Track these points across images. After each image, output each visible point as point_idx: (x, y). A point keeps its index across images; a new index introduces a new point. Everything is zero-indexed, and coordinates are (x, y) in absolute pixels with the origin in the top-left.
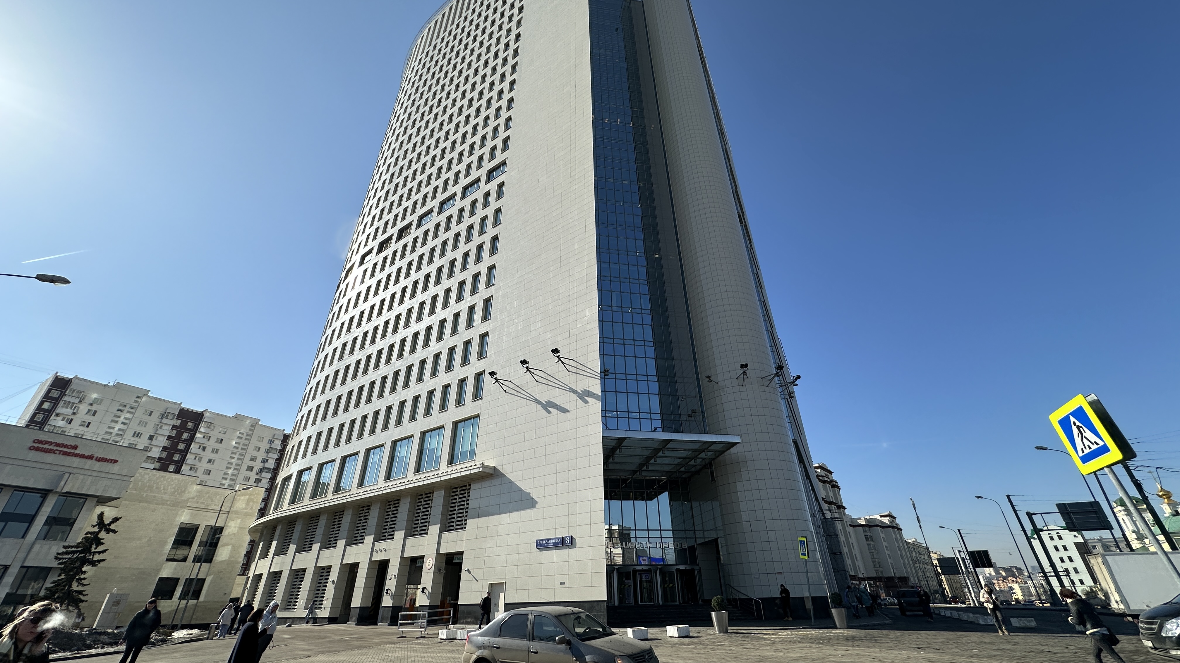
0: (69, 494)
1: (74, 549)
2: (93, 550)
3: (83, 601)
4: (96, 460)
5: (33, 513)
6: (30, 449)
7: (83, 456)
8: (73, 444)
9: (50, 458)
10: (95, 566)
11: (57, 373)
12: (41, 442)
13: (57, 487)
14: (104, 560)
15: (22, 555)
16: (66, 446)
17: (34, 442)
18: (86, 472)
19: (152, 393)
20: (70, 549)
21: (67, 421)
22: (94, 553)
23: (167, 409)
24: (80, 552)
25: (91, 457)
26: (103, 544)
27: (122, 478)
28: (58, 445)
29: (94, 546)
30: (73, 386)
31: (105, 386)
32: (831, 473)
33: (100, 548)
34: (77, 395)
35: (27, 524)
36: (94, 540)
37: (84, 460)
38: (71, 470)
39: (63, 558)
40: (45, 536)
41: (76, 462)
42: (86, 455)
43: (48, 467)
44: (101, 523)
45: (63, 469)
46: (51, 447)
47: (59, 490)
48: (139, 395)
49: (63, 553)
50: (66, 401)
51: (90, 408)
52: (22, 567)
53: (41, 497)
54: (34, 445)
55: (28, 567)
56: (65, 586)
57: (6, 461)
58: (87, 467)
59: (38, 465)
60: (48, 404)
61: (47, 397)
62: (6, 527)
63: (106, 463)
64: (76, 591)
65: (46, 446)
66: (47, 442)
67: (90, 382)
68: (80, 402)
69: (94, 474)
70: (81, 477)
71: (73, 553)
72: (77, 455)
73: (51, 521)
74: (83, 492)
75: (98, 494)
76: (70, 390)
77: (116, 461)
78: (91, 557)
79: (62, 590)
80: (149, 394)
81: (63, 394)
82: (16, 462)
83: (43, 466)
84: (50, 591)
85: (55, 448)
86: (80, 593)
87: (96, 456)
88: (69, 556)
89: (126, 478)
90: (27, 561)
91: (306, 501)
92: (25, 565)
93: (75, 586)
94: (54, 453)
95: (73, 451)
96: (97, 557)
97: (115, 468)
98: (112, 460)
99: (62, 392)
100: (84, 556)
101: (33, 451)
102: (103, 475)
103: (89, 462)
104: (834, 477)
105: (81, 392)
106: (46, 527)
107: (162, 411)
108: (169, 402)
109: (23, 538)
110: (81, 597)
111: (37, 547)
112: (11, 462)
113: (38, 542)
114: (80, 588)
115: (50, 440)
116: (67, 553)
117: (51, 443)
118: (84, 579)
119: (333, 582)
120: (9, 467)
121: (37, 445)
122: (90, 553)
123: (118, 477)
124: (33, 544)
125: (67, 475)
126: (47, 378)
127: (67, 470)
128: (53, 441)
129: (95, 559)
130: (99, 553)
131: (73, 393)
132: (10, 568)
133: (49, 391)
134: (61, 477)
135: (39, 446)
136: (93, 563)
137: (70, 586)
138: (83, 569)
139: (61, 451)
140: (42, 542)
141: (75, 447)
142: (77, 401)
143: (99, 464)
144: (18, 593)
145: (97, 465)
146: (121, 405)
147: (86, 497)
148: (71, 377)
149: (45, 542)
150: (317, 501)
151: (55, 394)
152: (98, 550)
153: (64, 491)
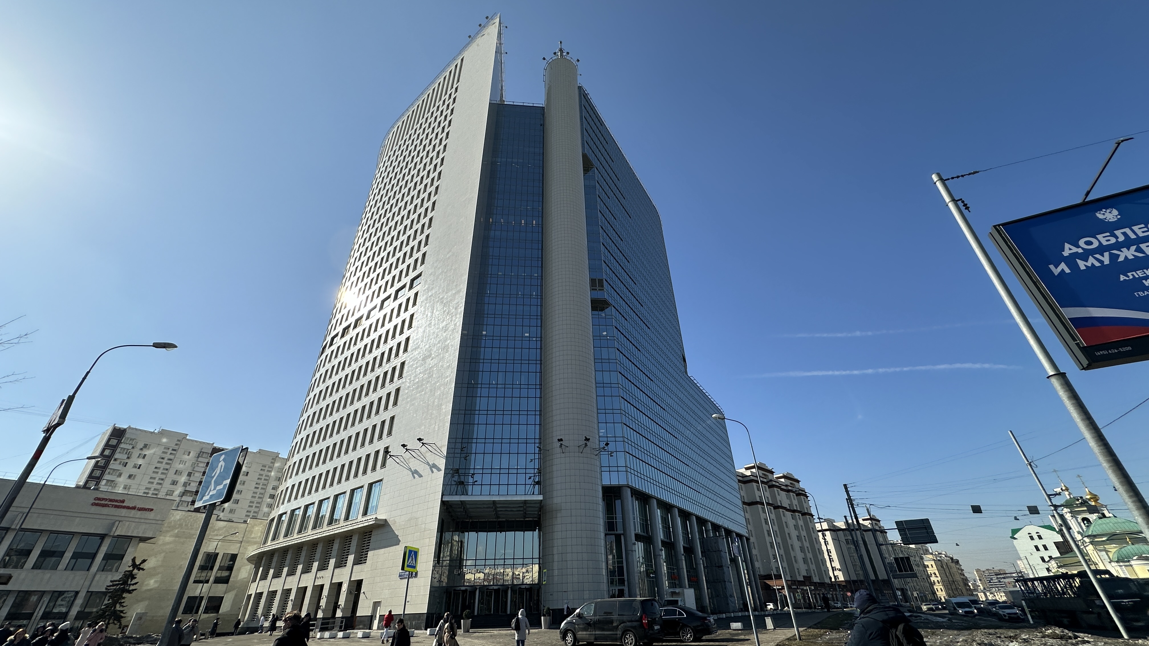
0: (119, 536)
1: (117, 583)
2: (129, 583)
3: (122, 617)
4: (138, 510)
5: (95, 552)
6: (92, 505)
7: (128, 508)
8: (121, 499)
9: (105, 511)
10: (131, 593)
11: (115, 424)
12: (99, 499)
13: (110, 532)
14: (135, 590)
15: (87, 583)
16: (117, 501)
17: (95, 499)
18: (131, 519)
19: (190, 436)
20: (115, 583)
21: (123, 465)
22: (130, 584)
23: (202, 449)
24: (121, 584)
25: (134, 508)
26: (136, 578)
27: (156, 522)
28: (111, 500)
29: (130, 580)
30: (127, 435)
31: (152, 433)
32: (798, 481)
33: (134, 581)
34: (130, 442)
35: (91, 560)
36: (129, 575)
37: (129, 510)
38: (120, 519)
39: (111, 589)
40: (103, 569)
41: (124, 512)
42: (131, 506)
43: (105, 517)
44: (134, 565)
45: (113, 518)
46: (106, 503)
47: (112, 534)
48: (179, 439)
49: (110, 586)
50: (122, 448)
51: (140, 452)
52: (88, 592)
53: (100, 539)
54: (95, 501)
55: (92, 592)
56: (111, 607)
57: (76, 515)
58: (131, 515)
59: (98, 516)
60: (109, 451)
61: (107, 445)
62: (77, 564)
63: (145, 512)
64: (119, 611)
65: (103, 502)
66: (103, 499)
67: (140, 430)
68: (133, 448)
69: (137, 520)
70: (127, 523)
71: (117, 585)
72: (124, 507)
73: (108, 557)
74: (129, 535)
75: (140, 535)
76: (125, 439)
77: (152, 510)
78: (128, 588)
79: (110, 610)
80: (188, 438)
81: (119, 442)
82: (83, 515)
83: (101, 517)
84: (103, 611)
85: (109, 503)
86: (122, 612)
87: (137, 507)
88: (114, 587)
89: (160, 522)
90: (91, 588)
91: (281, 539)
92: (90, 590)
93: (118, 607)
94: (108, 507)
95: (121, 504)
96: (132, 588)
97: (151, 515)
98: (149, 509)
99: (119, 440)
100: (124, 587)
101: (95, 507)
102: (143, 521)
103: (133, 511)
104: (802, 485)
105: (133, 440)
106: (105, 562)
107: (198, 450)
108: (204, 443)
109: (88, 570)
110: (122, 614)
111: (97, 577)
112: (80, 515)
113: (98, 573)
114: (121, 609)
115: (105, 497)
116: (113, 585)
117: (106, 500)
118: (123, 602)
119: (292, 600)
120: (78, 519)
121: (97, 502)
122: (128, 585)
123: (154, 522)
124: (95, 574)
125: (117, 522)
126: (109, 430)
127: (117, 518)
128: (108, 498)
129: (130, 589)
130: (133, 584)
131: (127, 440)
132: (80, 592)
133: (109, 440)
134: (113, 524)
135: (100, 503)
136: (130, 592)
137: (115, 607)
138: (123, 596)
139: (113, 505)
140: (101, 573)
141: (123, 501)
142: (130, 447)
143: (139, 512)
144: (86, 611)
145: (139, 514)
146: (165, 448)
147: (131, 538)
148: (125, 427)
149: (103, 573)
150: (289, 539)
151: (114, 442)
152: (132, 583)
153: (116, 534)
